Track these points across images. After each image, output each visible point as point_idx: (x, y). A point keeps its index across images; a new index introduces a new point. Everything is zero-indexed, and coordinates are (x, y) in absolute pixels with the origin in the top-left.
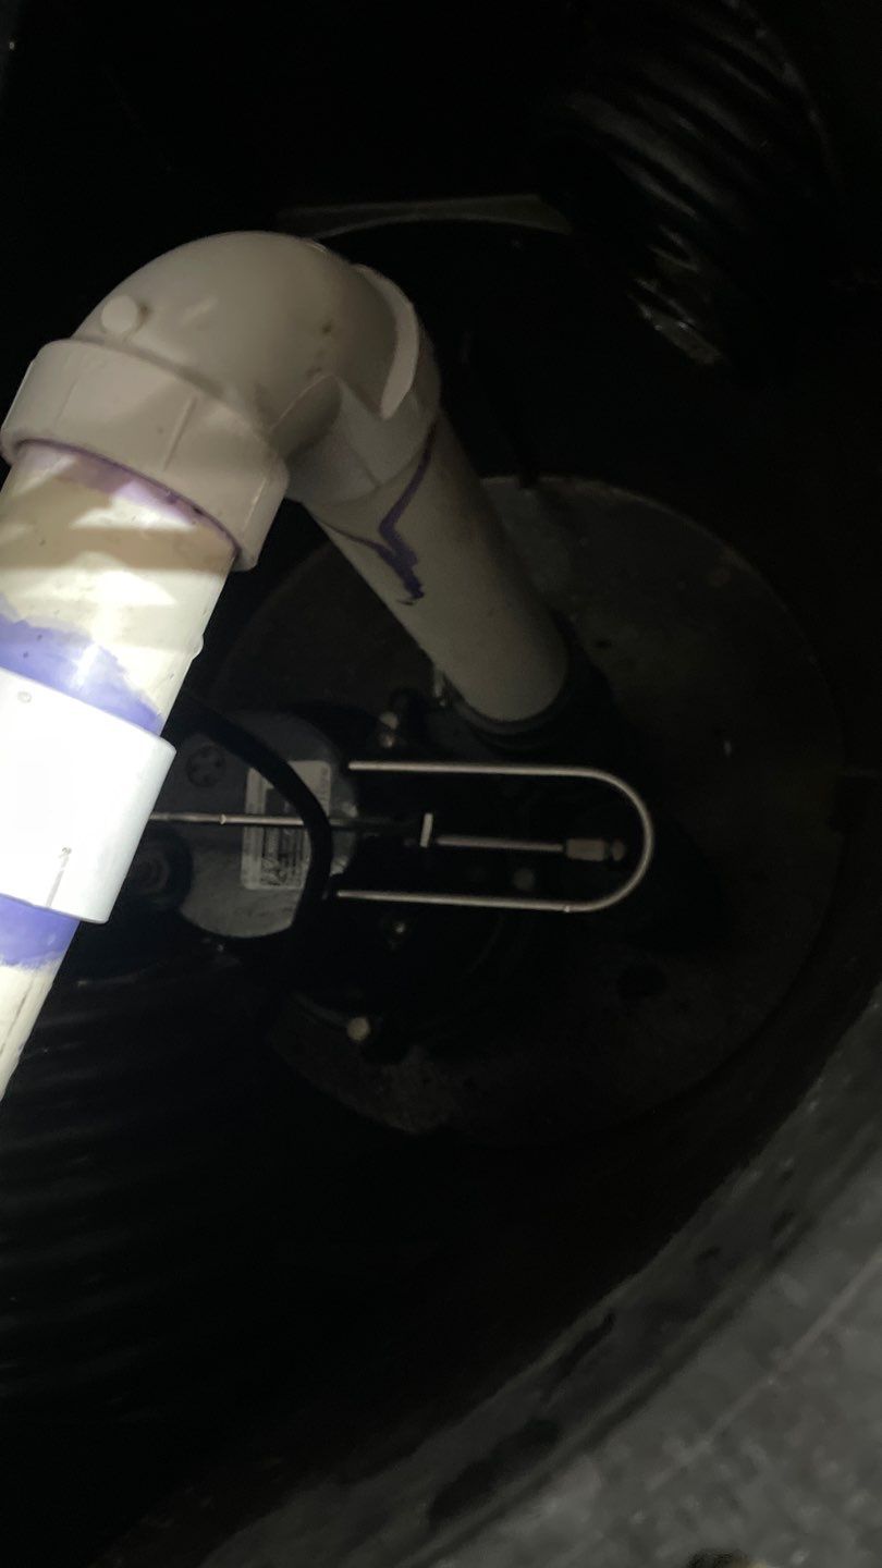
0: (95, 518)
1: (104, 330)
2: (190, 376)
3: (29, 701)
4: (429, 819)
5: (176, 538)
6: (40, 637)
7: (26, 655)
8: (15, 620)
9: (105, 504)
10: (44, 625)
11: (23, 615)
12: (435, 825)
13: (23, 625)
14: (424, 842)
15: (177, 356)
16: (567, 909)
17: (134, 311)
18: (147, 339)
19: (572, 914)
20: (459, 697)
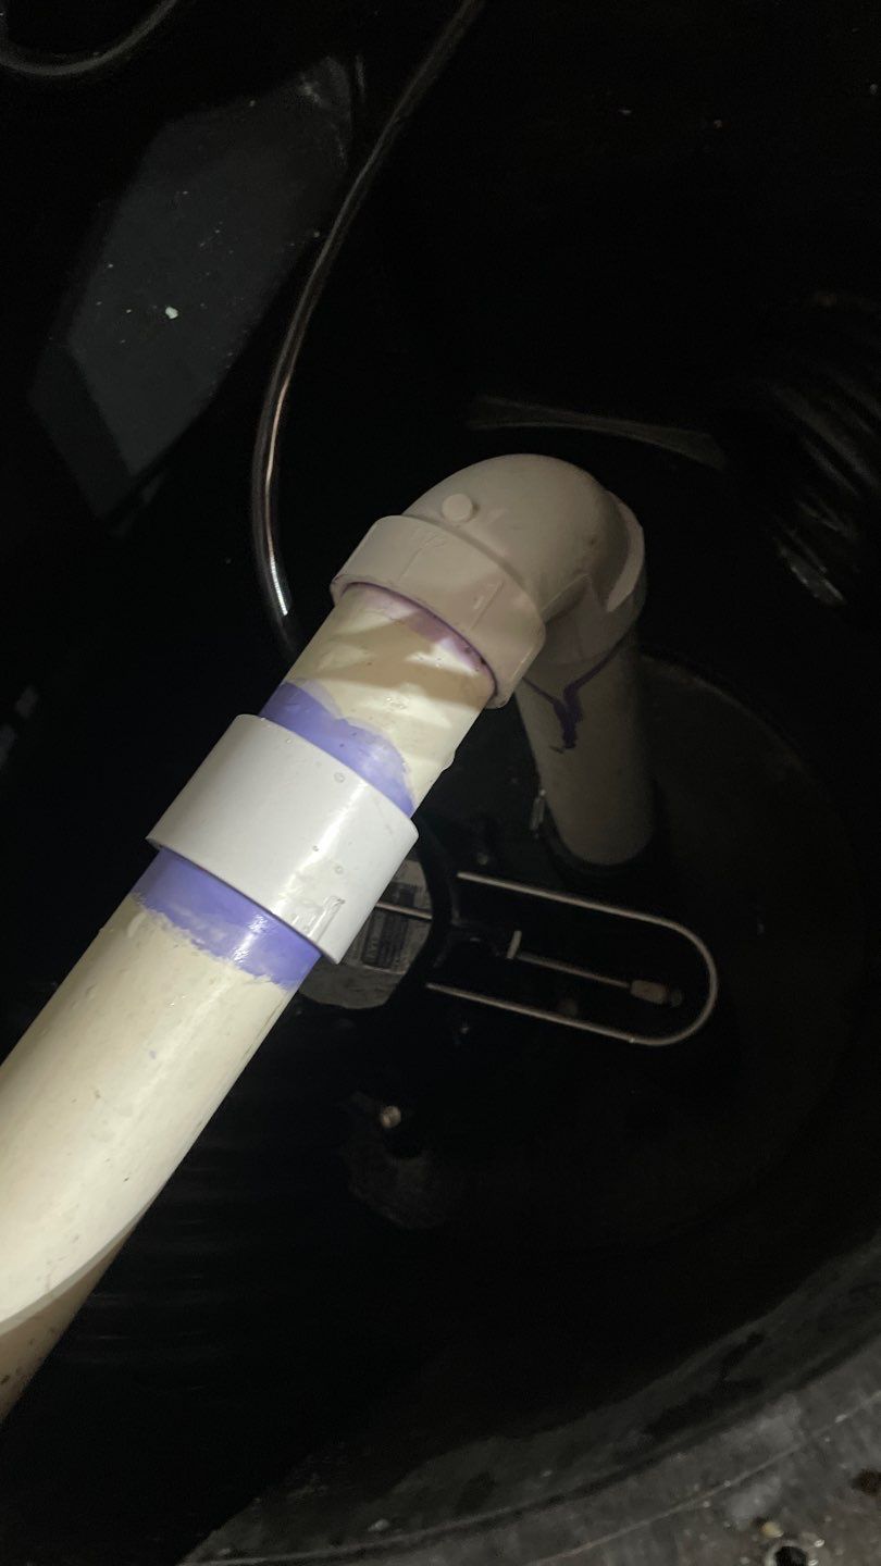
0: (420, 657)
1: (442, 515)
2: (506, 566)
3: (342, 781)
4: (517, 936)
5: (465, 679)
6: (354, 734)
7: (342, 745)
8: (338, 717)
9: (428, 650)
10: (358, 725)
11: (346, 714)
12: (522, 941)
13: (344, 722)
14: (511, 954)
15: (501, 551)
16: (632, 1040)
17: (470, 506)
18: (476, 530)
19: (636, 1046)
20: (555, 832)
